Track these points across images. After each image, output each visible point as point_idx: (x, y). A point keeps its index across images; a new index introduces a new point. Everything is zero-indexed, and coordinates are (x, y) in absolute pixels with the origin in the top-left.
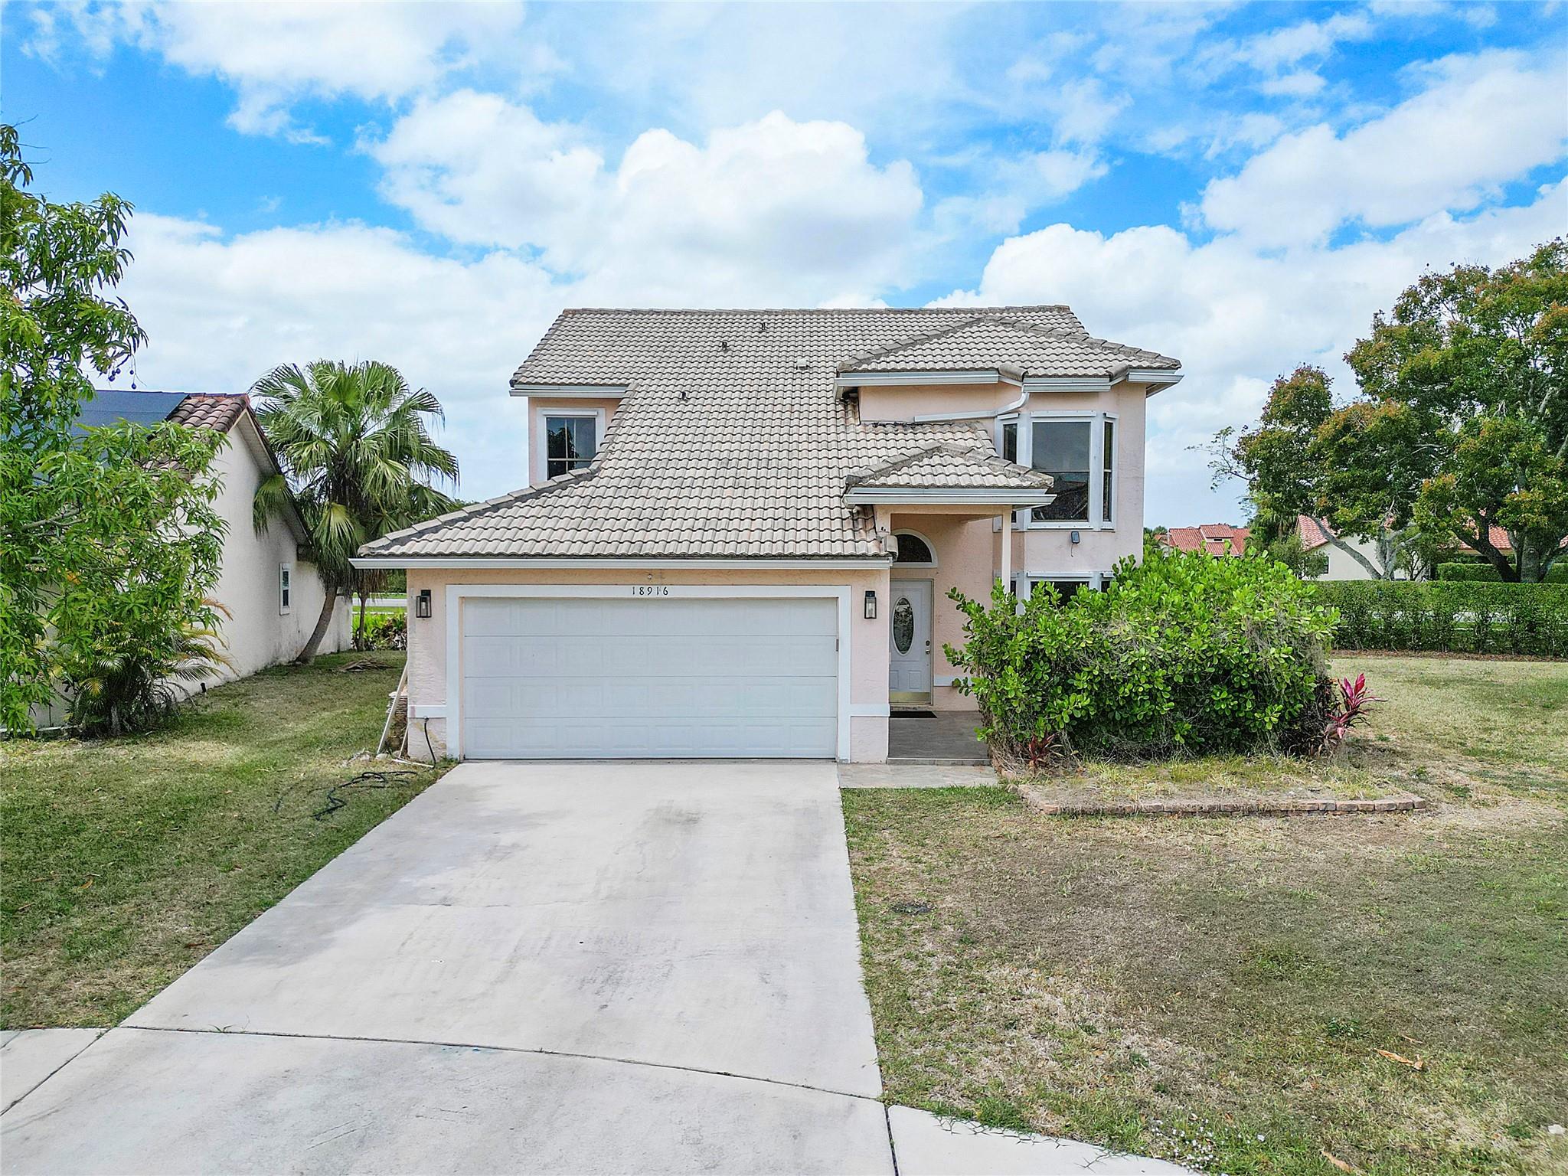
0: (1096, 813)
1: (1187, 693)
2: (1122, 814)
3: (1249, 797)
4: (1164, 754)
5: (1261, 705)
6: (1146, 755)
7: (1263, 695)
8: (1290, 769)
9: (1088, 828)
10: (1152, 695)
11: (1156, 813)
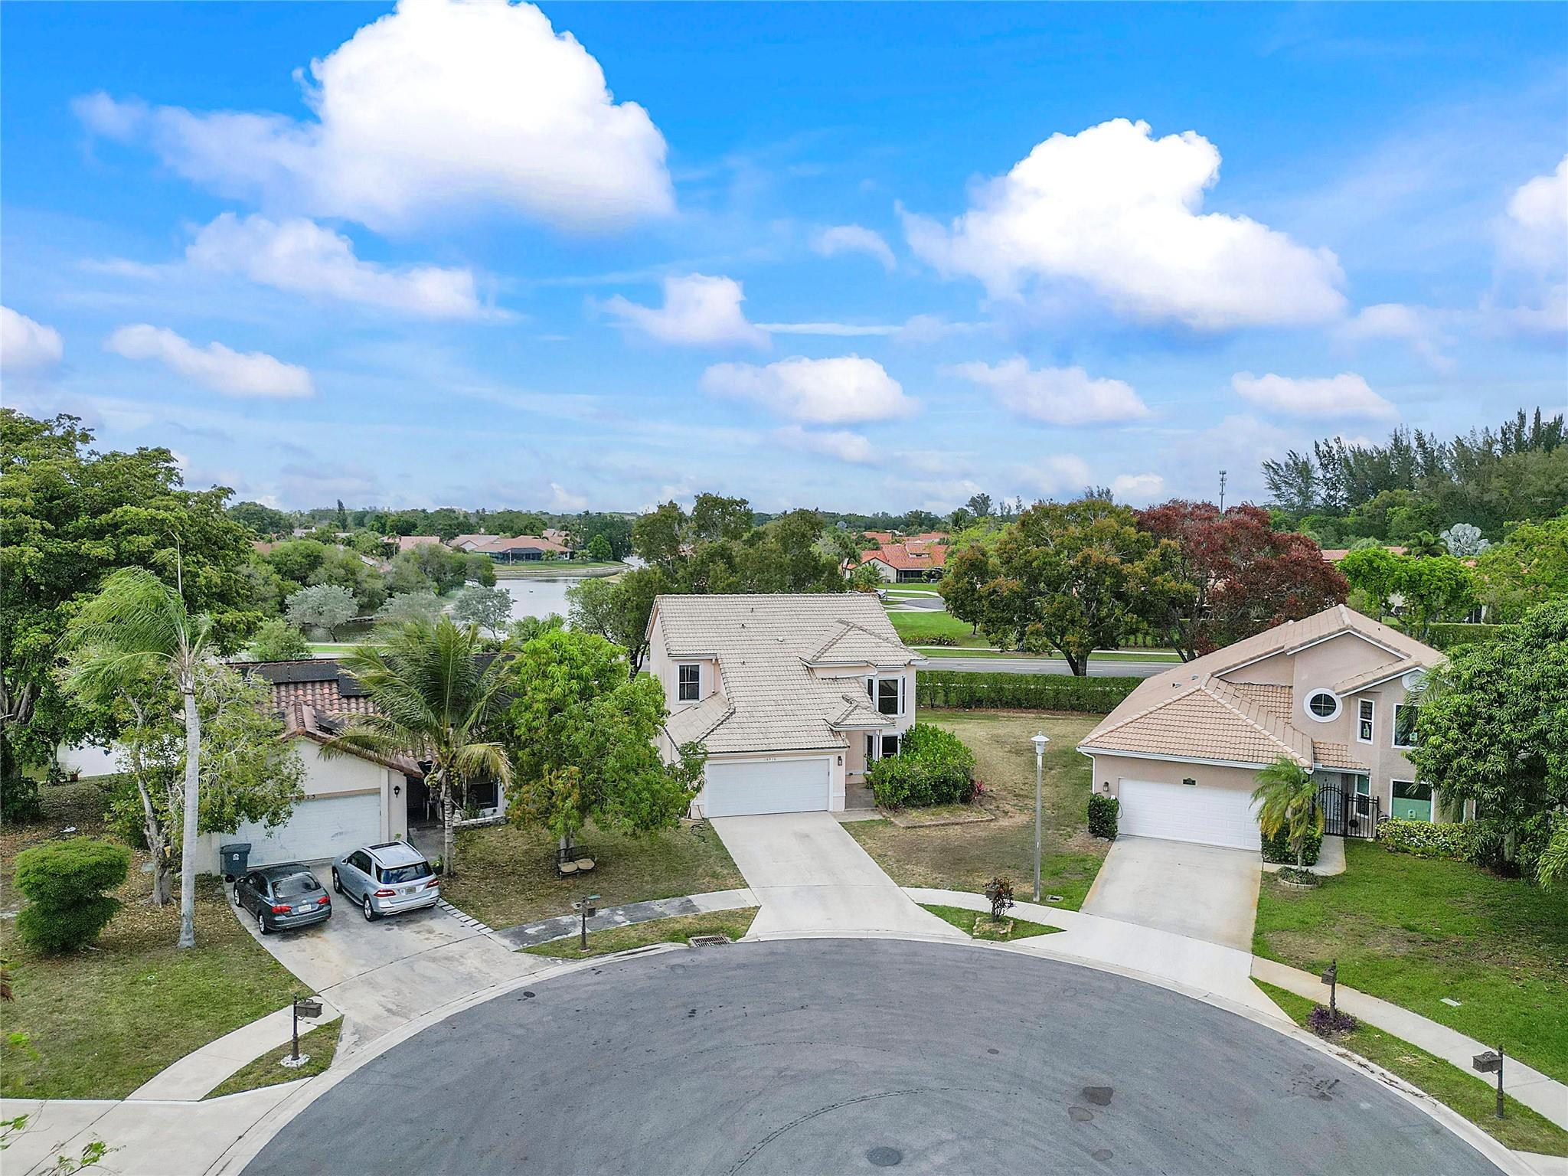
0: (915, 827)
1: (935, 787)
2: (922, 827)
3: (953, 819)
4: (929, 805)
5: (955, 790)
6: (924, 806)
7: (956, 786)
8: (963, 809)
9: (913, 832)
10: (926, 789)
11: (930, 826)
